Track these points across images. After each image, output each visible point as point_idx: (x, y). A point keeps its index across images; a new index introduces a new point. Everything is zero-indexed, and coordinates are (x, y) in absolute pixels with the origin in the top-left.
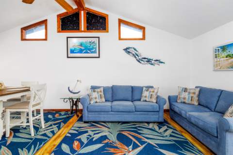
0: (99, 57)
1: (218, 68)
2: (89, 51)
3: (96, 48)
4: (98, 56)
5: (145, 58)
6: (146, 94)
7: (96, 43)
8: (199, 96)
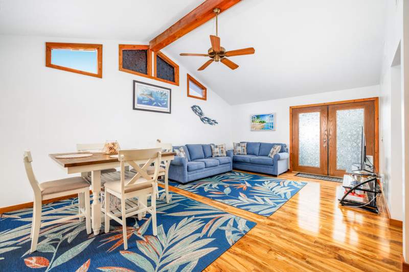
0: (170, 113)
1: (253, 129)
2: (159, 104)
3: (167, 102)
4: (169, 111)
5: (206, 118)
6: (216, 150)
7: (167, 96)
8: (247, 148)
